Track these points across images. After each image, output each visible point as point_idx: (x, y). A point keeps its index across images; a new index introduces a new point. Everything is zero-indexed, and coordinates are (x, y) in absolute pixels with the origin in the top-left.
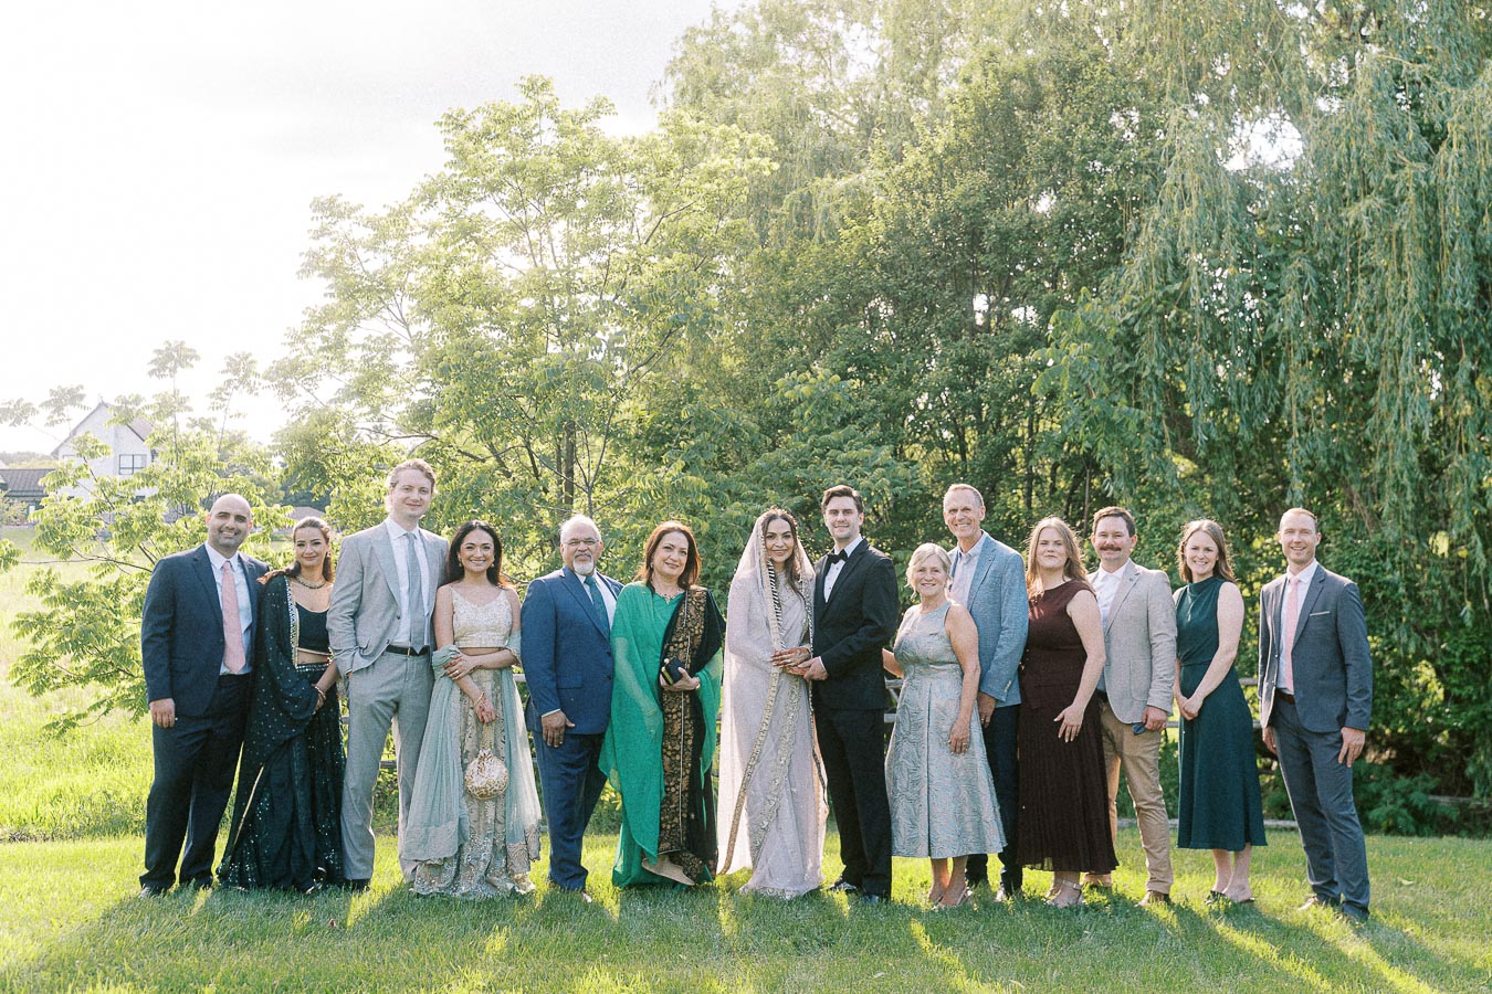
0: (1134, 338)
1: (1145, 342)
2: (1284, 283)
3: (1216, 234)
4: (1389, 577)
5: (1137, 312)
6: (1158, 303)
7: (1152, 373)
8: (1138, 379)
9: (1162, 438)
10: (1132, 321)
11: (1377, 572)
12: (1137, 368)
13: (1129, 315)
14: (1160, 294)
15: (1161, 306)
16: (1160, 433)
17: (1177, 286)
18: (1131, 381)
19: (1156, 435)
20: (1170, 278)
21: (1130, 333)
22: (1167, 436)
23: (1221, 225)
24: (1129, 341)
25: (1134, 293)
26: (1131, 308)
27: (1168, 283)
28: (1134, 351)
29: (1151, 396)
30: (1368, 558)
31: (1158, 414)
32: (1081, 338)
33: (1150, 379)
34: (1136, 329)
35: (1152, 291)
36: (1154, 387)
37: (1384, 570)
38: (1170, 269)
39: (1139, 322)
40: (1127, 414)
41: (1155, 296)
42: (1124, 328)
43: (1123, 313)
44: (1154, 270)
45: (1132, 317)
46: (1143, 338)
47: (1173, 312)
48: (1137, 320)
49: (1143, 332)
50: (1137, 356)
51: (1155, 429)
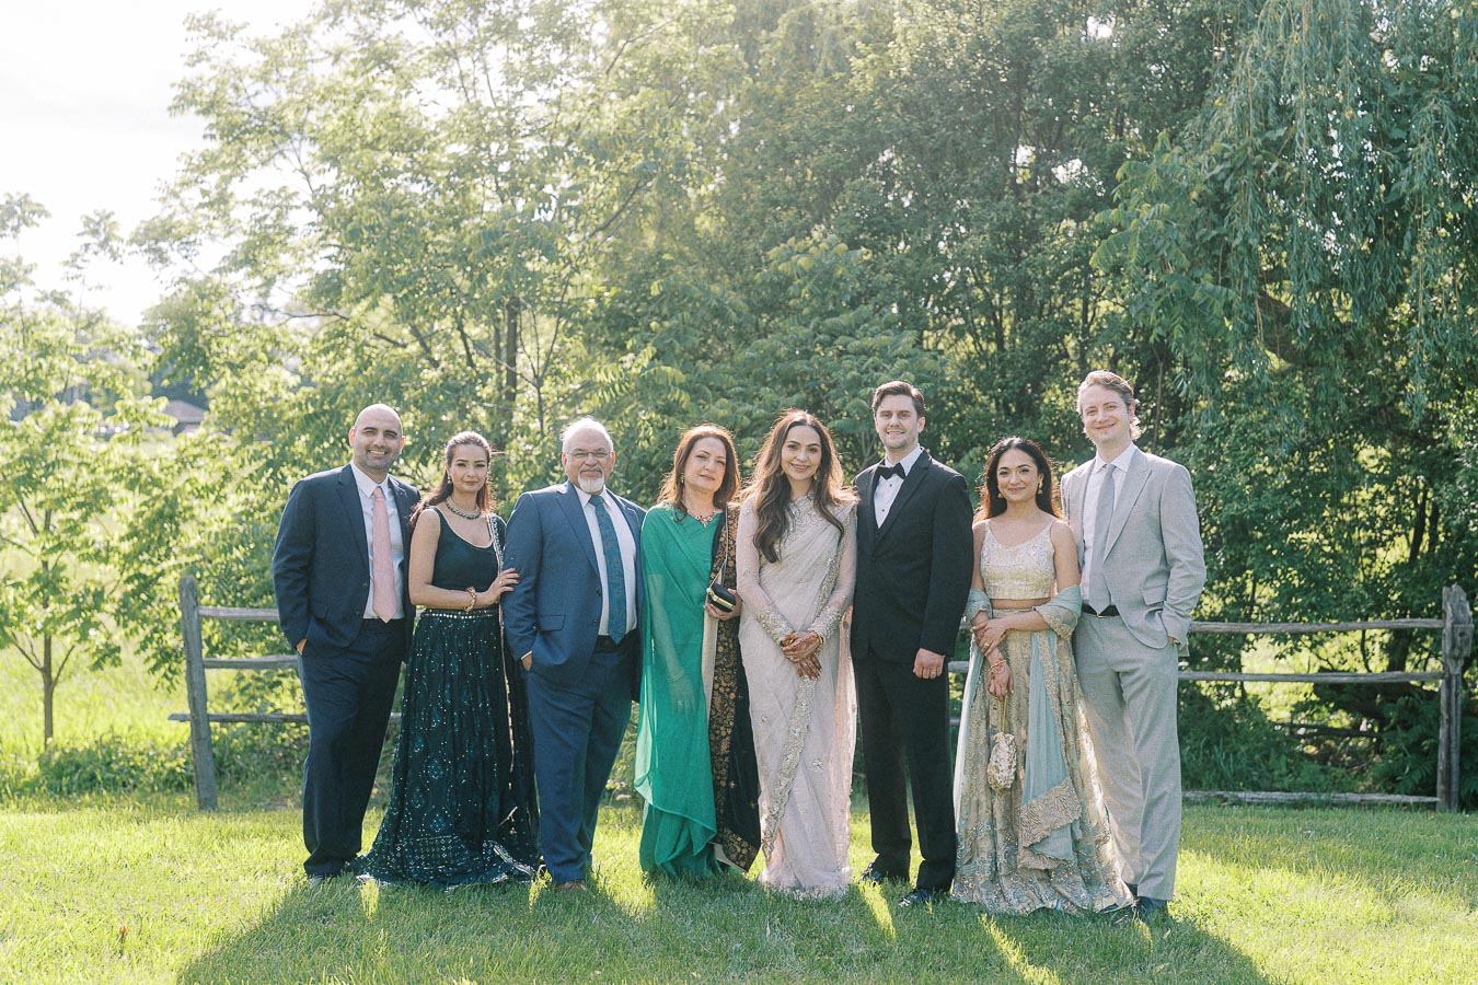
0: (1225, 197)
1: (1236, 203)
2: (1416, 129)
3: (1330, 67)
5: (1228, 165)
6: (1256, 152)
7: (1245, 242)
8: (1228, 248)
9: (1254, 322)
10: (1223, 175)
12: (1226, 235)
13: (1218, 169)
14: (1259, 142)
15: (1260, 157)
16: (1251, 317)
17: (1281, 132)
18: (1219, 252)
19: (1246, 318)
20: (1272, 121)
21: (1219, 192)
22: (1260, 320)
23: (1339, 56)
24: (1218, 202)
25: (1225, 141)
26: (1221, 160)
27: (1268, 129)
28: (1223, 214)
29: (1242, 269)
31: (1250, 292)
32: (1154, 197)
33: (1240, 248)
34: (1227, 187)
35: (1248, 138)
36: (1246, 260)
38: (1272, 110)
39: (1231, 177)
40: (1211, 293)
41: (1251, 144)
42: (1211, 185)
43: (1210, 166)
44: (1251, 112)
45: (1221, 171)
46: (1235, 198)
47: (1275, 166)
48: (1229, 175)
49: (1236, 189)
50: (1226, 220)
51: (1245, 312)
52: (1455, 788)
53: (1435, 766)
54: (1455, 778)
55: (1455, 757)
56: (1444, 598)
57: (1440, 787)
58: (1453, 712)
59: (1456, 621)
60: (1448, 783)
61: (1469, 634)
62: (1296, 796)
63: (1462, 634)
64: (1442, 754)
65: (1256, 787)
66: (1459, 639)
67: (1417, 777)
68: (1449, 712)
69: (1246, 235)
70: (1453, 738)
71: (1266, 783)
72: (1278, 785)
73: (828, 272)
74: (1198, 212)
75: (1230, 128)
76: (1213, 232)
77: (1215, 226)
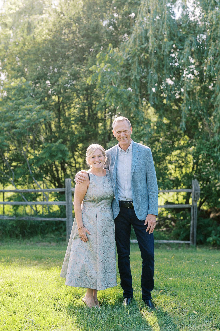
0: (130, 65)
2: (185, 46)
3: (161, 27)
4: (215, 154)
5: (130, 55)
6: (138, 51)
7: (135, 78)
8: (130, 81)
11: (212, 153)
12: (130, 76)
13: (128, 56)
14: (139, 48)
15: (139, 52)
16: (137, 101)
17: (145, 45)
19: (136, 101)
20: (143, 42)
21: (128, 64)
23: (163, 23)
24: (127, 66)
25: (131, 48)
26: (129, 54)
27: (143, 44)
28: (130, 70)
29: (135, 86)
30: (209, 147)
31: (137, 93)
33: (134, 80)
34: (130, 62)
35: (137, 47)
36: (136, 83)
37: (214, 152)
38: (144, 39)
39: (132, 59)
40: (124, 91)
41: (137, 49)
42: (126, 61)
43: (126, 56)
44: (137, 39)
45: (129, 57)
46: (132, 65)
47: (143, 54)
48: (131, 58)
49: (133, 63)
50: (130, 72)
51: (136, 99)
52: (195, 239)
53: (190, 232)
54: (195, 236)
55: (195, 230)
56: (192, 183)
57: (191, 238)
58: (195, 217)
59: (196, 190)
60: (193, 237)
61: (199, 194)
63: (197, 194)
64: (191, 229)
66: (196, 195)
67: (184, 235)
68: (193, 216)
69: (136, 76)
70: (194, 223)
73: (21, 87)
74: (122, 69)
75: (131, 45)
76: (126, 75)
77: (127, 73)
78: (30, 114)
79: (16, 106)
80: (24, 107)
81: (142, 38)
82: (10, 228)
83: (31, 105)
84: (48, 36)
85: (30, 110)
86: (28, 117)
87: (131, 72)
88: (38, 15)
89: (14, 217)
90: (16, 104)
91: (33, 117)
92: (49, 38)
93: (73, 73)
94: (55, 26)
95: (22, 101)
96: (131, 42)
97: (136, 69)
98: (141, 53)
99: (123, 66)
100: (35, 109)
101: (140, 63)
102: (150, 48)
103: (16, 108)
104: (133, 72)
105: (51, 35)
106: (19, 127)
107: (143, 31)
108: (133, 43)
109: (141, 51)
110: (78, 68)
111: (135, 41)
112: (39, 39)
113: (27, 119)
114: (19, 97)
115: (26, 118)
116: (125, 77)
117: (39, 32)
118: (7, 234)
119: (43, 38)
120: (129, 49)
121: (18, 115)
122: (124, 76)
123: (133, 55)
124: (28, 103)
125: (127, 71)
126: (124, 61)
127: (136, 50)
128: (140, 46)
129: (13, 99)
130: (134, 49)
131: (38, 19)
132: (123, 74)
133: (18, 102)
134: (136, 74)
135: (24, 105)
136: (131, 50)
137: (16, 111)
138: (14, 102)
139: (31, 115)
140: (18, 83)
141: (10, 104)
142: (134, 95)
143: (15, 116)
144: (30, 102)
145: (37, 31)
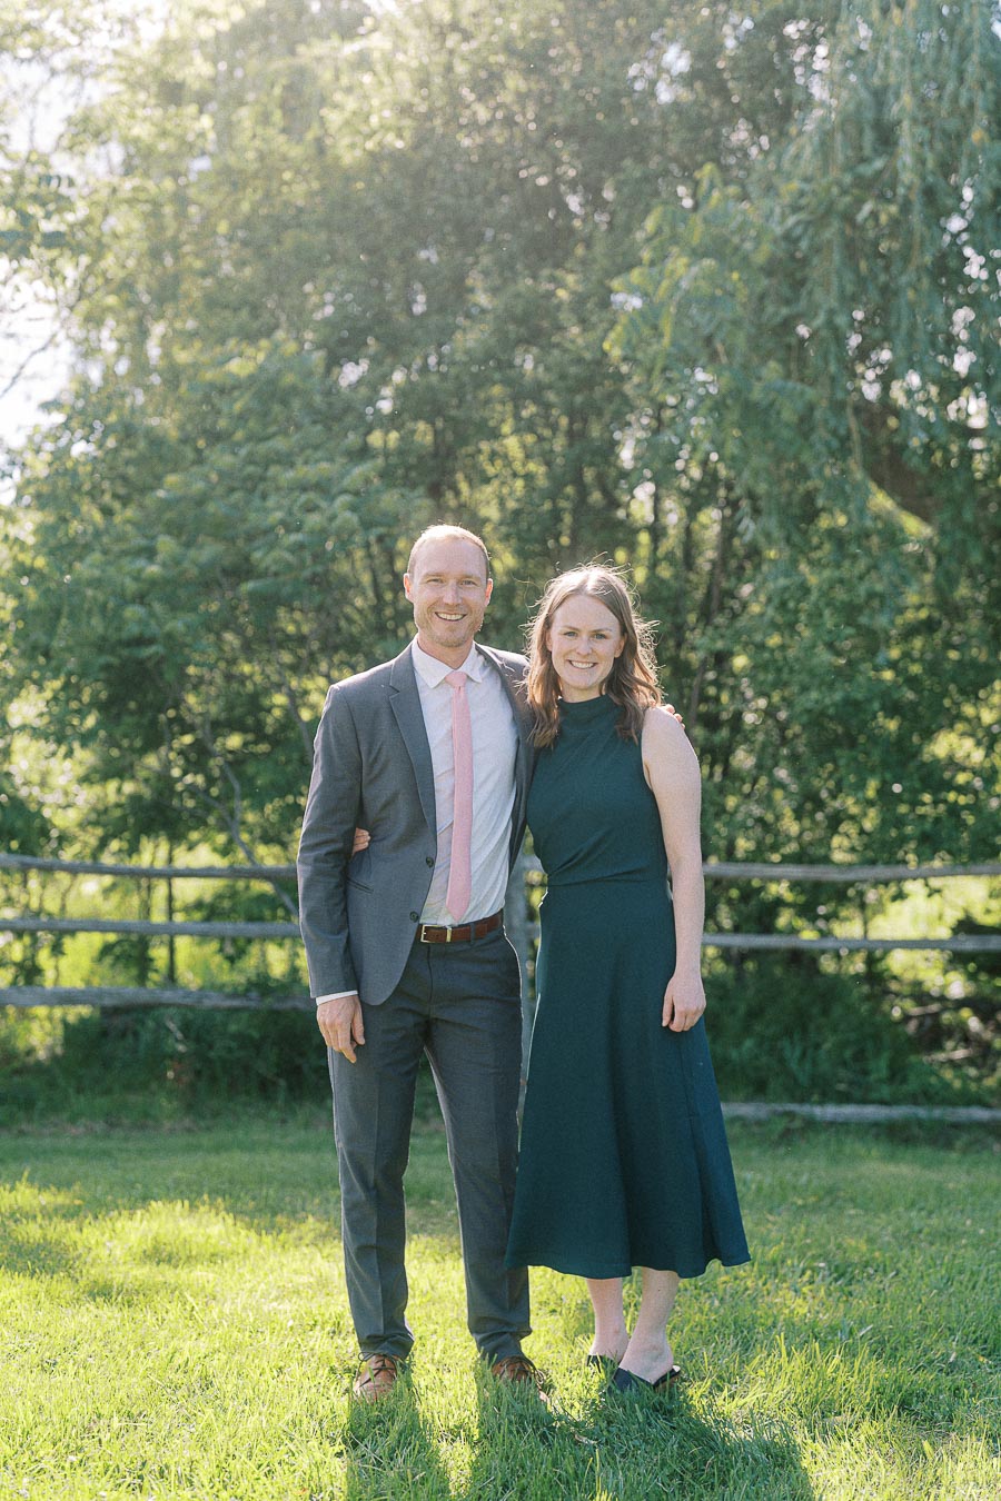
1: (816, 271)
3: (954, 75)
5: (802, 216)
6: (844, 192)
9: (848, 437)
10: (799, 230)
13: (791, 221)
14: (848, 179)
15: (847, 199)
16: (842, 432)
17: (879, 164)
19: (834, 432)
20: (867, 151)
21: (793, 255)
22: (856, 437)
23: (964, 56)
24: (790, 271)
25: (807, 180)
26: (796, 209)
27: (863, 160)
28: (802, 282)
29: (827, 363)
31: (840, 395)
34: (803, 246)
35: (834, 173)
36: (833, 348)
38: (869, 137)
39: (811, 231)
40: (780, 391)
41: (838, 183)
42: (783, 245)
43: (784, 217)
44: (839, 137)
45: (798, 223)
46: (815, 261)
47: (867, 208)
48: (806, 230)
49: (816, 250)
50: (804, 292)
51: (833, 423)
62: (898, 1112)
65: (844, 1098)
69: (831, 312)
71: (857, 1094)
72: (874, 1095)
73: (272, 382)
74: (765, 282)
75: (809, 163)
76: (785, 311)
77: (788, 302)
78: (323, 504)
79: (251, 469)
80: (291, 474)
81: (861, 132)
82: (230, 1050)
83: (324, 465)
84: (390, 138)
85: (323, 488)
86: (314, 520)
87: (810, 293)
88: (335, 41)
89: (254, 994)
90: (250, 460)
91: (337, 522)
92: (400, 144)
93: (519, 310)
94: (424, 92)
95: (280, 444)
96: (808, 151)
97: (835, 281)
98: (859, 202)
99: (769, 270)
100: (346, 482)
101: (851, 250)
102: (907, 177)
103: (250, 477)
104: (819, 295)
105: (407, 134)
106: (274, 568)
107: (864, 95)
108: (815, 153)
109: (856, 191)
110: (546, 286)
111: (825, 148)
112: (348, 153)
113: (312, 532)
114: (265, 426)
115: (306, 528)
116: (778, 319)
117: (347, 123)
118: (213, 1079)
119: (370, 145)
120: (796, 185)
121: (266, 511)
122: (776, 313)
123: (821, 210)
124: (309, 452)
125: (786, 291)
126: (775, 242)
127: (835, 190)
128: (848, 168)
129: (239, 435)
130: (824, 182)
131: (335, 59)
132: (770, 309)
133: (262, 448)
134: (834, 304)
135: (292, 465)
136: (807, 187)
137: (252, 491)
138: (243, 452)
139: (328, 513)
140: (261, 357)
141: (223, 459)
142: (824, 403)
143: (252, 516)
144: (316, 448)
145: (334, 118)
